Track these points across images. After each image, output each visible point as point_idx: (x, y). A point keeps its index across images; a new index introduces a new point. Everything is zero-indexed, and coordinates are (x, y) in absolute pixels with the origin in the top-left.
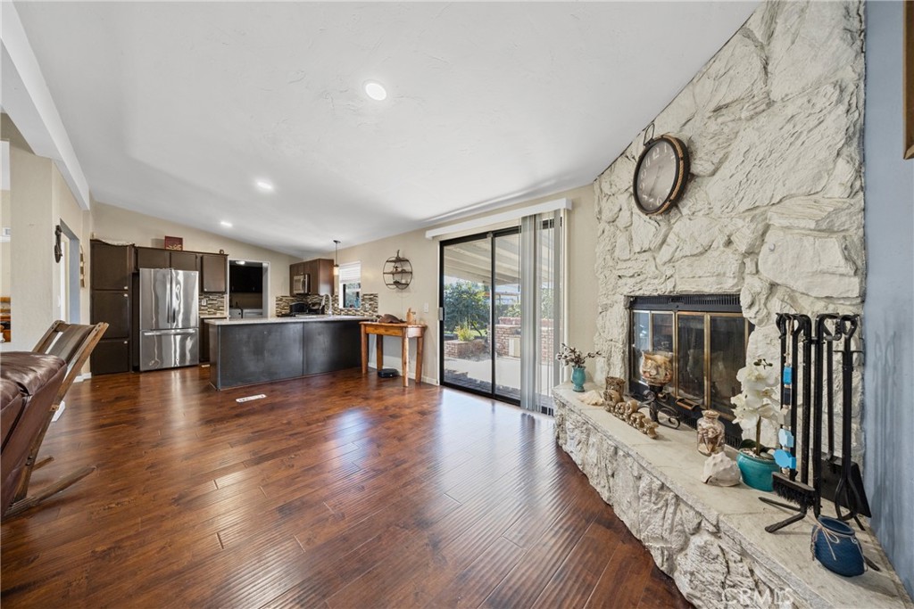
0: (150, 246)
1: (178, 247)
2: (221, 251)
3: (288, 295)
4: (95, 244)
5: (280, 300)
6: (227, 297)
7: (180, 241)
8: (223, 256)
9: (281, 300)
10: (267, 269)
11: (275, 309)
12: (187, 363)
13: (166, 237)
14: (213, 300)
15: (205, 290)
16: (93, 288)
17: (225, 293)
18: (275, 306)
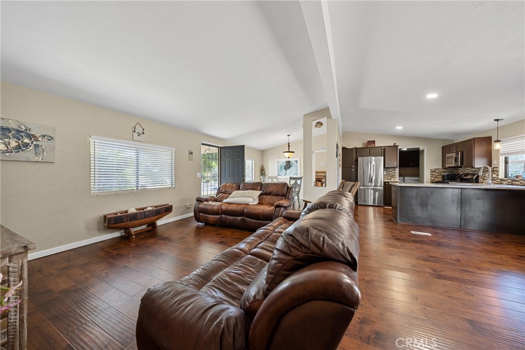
0: (361, 147)
1: (373, 146)
2: (394, 144)
3: (441, 168)
4: (344, 149)
5: (433, 171)
6: (397, 170)
7: (374, 142)
8: (395, 146)
9: (435, 171)
10: (423, 151)
11: (429, 178)
12: (376, 205)
13: (368, 141)
14: (389, 172)
15: (386, 166)
16: (343, 167)
17: (396, 168)
18: (429, 176)
